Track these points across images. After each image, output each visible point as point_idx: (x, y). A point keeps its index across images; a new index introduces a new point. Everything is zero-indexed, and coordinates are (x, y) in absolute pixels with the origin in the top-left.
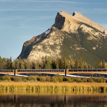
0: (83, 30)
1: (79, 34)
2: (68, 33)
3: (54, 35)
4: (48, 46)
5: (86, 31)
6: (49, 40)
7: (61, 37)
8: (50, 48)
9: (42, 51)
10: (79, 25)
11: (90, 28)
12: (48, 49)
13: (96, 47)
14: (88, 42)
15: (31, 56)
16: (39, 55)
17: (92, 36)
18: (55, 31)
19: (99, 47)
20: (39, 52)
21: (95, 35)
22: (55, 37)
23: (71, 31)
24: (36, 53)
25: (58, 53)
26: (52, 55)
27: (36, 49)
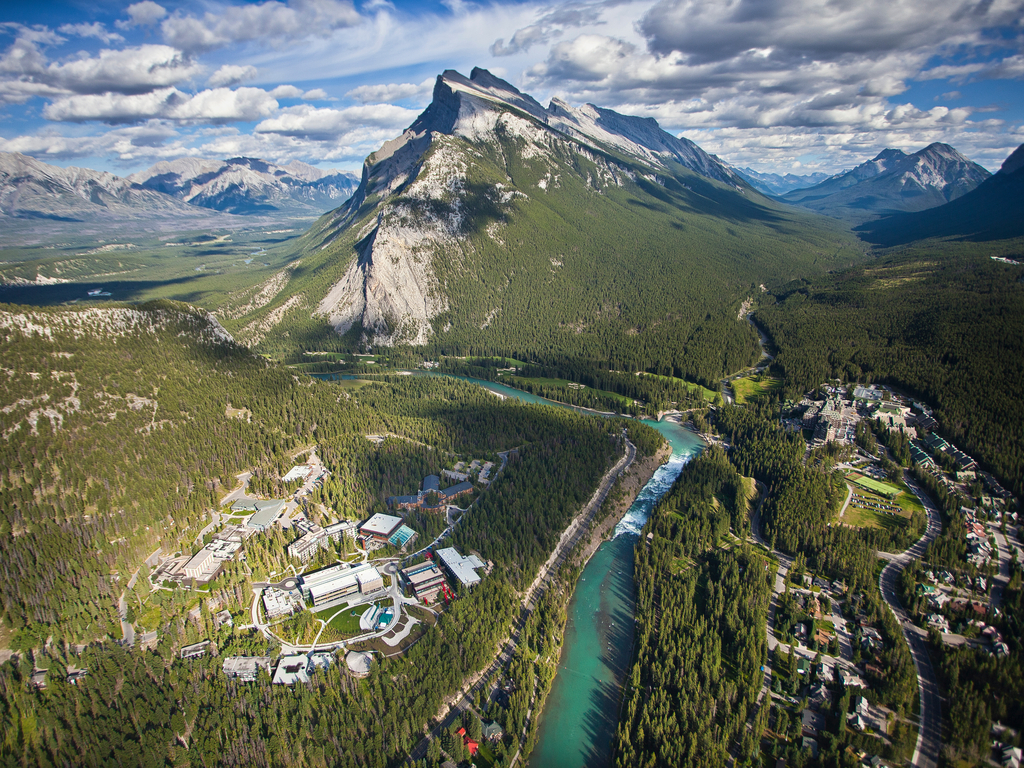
0: (508, 128)
1: (500, 141)
2: (473, 140)
3: (438, 163)
4: (428, 204)
5: (517, 133)
6: (427, 184)
7: (459, 166)
8: (431, 211)
9: (410, 226)
10: (498, 114)
11: (523, 120)
12: (428, 213)
13: (547, 178)
14: (525, 166)
15: (381, 245)
16: (403, 240)
17: (533, 146)
18: (441, 148)
19: (553, 178)
20: (402, 231)
21: (536, 139)
22: (445, 170)
23: (479, 136)
24: (394, 232)
25: (455, 225)
26: (441, 234)
27: (392, 220)
